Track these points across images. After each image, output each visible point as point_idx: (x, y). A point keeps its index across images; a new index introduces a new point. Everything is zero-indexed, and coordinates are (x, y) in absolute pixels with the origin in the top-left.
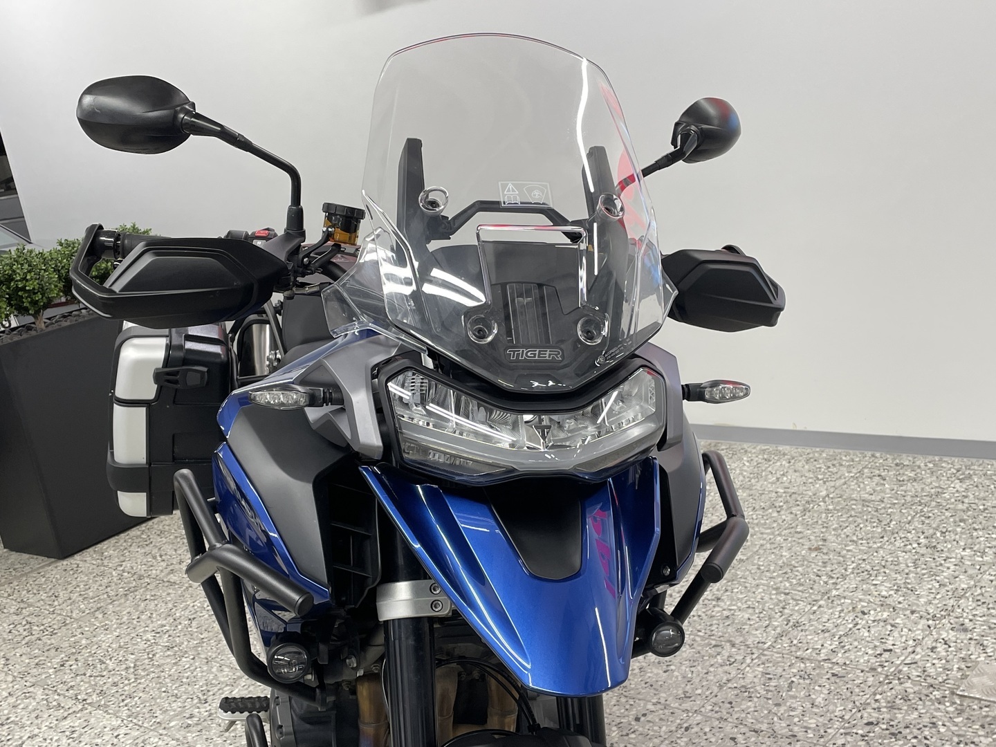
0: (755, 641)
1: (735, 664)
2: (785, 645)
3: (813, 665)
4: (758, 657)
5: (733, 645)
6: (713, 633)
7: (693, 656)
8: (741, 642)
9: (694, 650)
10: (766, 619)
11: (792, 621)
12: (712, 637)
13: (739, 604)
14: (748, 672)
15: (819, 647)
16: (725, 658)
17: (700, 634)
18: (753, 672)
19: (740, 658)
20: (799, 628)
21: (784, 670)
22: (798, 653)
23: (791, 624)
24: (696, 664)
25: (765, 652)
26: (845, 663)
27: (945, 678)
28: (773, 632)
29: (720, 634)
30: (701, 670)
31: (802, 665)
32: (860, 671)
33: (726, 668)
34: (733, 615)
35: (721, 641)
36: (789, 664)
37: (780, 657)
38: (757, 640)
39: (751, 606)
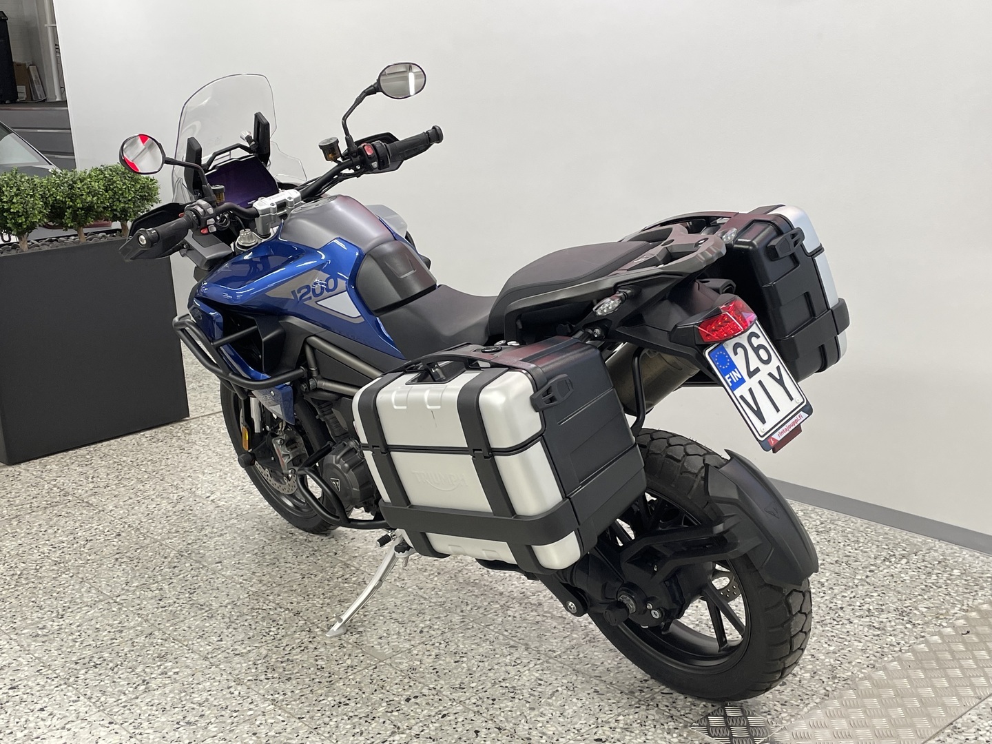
0: (547, 648)
1: (518, 666)
2: (571, 657)
3: (584, 679)
4: (541, 664)
5: (527, 649)
6: (517, 634)
7: (486, 653)
8: (535, 647)
9: (491, 647)
10: (570, 630)
11: (590, 636)
12: (514, 639)
13: (555, 613)
14: (525, 675)
15: (599, 664)
16: (514, 659)
17: (506, 633)
18: (529, 676)
19: (525, 661)
20: (592, 644)
21: (556, 679)
22: (578, 666)
23: (588, 638)
24: (485, 660)
25: (550, 661)
26: (611, 683)
27: (687, 712)
28: (568, 643)
29: (523, 636)
30: (486, 666)
31: (575, 678)
32: (619, 692)
33: (509, 668)
34: (544, 621)
35: (520, 643)
36: (564, 674)
37: (560, 667)
38: (550, 647)
39: (564, 616)
